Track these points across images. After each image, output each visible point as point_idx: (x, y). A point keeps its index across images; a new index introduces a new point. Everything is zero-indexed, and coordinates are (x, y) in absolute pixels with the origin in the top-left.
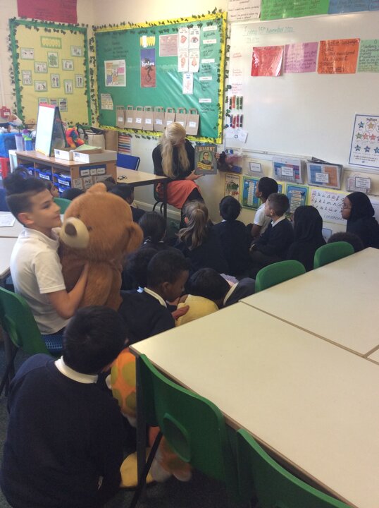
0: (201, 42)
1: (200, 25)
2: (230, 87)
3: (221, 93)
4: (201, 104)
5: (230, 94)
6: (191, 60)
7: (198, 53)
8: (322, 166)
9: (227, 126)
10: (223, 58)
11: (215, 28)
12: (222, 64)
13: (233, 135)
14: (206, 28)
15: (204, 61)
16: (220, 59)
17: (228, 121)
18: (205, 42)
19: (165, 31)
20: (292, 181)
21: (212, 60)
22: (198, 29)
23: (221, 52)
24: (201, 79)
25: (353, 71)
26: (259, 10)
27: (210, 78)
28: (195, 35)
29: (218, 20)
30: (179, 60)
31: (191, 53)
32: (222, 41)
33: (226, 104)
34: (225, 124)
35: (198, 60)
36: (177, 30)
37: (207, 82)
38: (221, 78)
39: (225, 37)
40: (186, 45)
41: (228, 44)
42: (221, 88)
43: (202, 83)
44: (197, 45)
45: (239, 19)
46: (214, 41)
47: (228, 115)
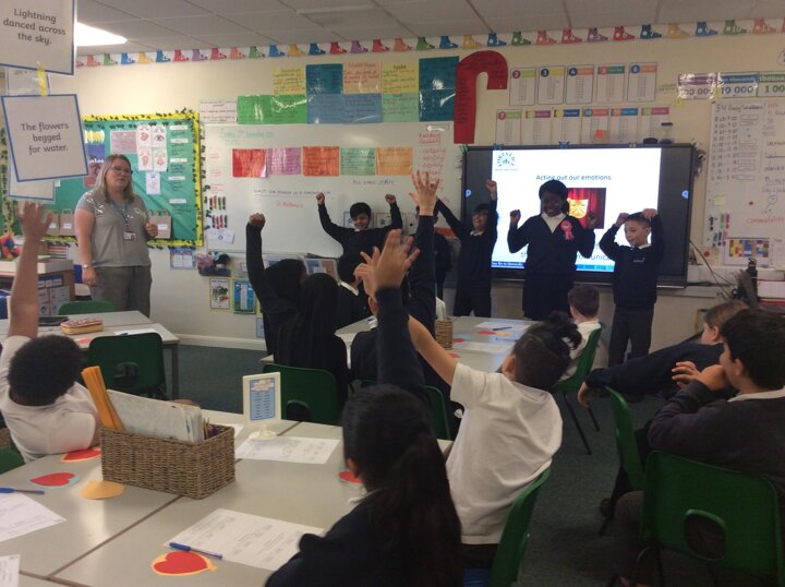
0: (168, 140)
1: (166, 124)
2: (208, 187)
3: (198, 193)
4: (172, 205)
5: (209, 194)
6: (156, 159)
7: (165, 151)
8: (319, 261)
9: (208, 227)
10: (198, 158)
11: (185, 127)
12: (197, 165)
13: (217, 236)
14: (173, 128)
15: (172, 160)
16: (195, 159)
17: (208, 222)
18: (173, 141)
19: (118, 126)
21: (184, 160)
22: (164, 128)
23: (195, 152)
24: (171, 178)
25: (336, 174)
26: (236, 114)
27: (182, 178)
28: (160, 133)
29: (188, 121)
30: (140, 158)
31: (155, 152)
32: (195, 141)
33: (204, 205)
34: (205, 225)
35: (165, 159)
36: (135, 127)
37: (180, 182)
38: (197, 178)
39: (198, 137)
40: (147, 143)
41: (202, 144)
42: (198, 188)
43: (172, 183)
44: (163, 143)
45: (213, 121)
46: (186, 141)
47: (207, 215)
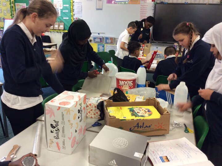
4: (64, 19)
5: (75, 17)
6: (59, 5)
7: (62, 2)
37: (66, 12)
38: (72, 11)
42: (72, 14)
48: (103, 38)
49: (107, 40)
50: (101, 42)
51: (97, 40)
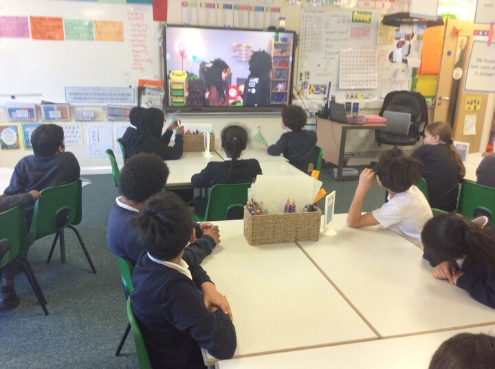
8: (55, 106)
20: (27, 121)
25: (62, 38)
48: (38, 108)
49: (51, 113)
50: (33, 119)
51: (19, 114)
